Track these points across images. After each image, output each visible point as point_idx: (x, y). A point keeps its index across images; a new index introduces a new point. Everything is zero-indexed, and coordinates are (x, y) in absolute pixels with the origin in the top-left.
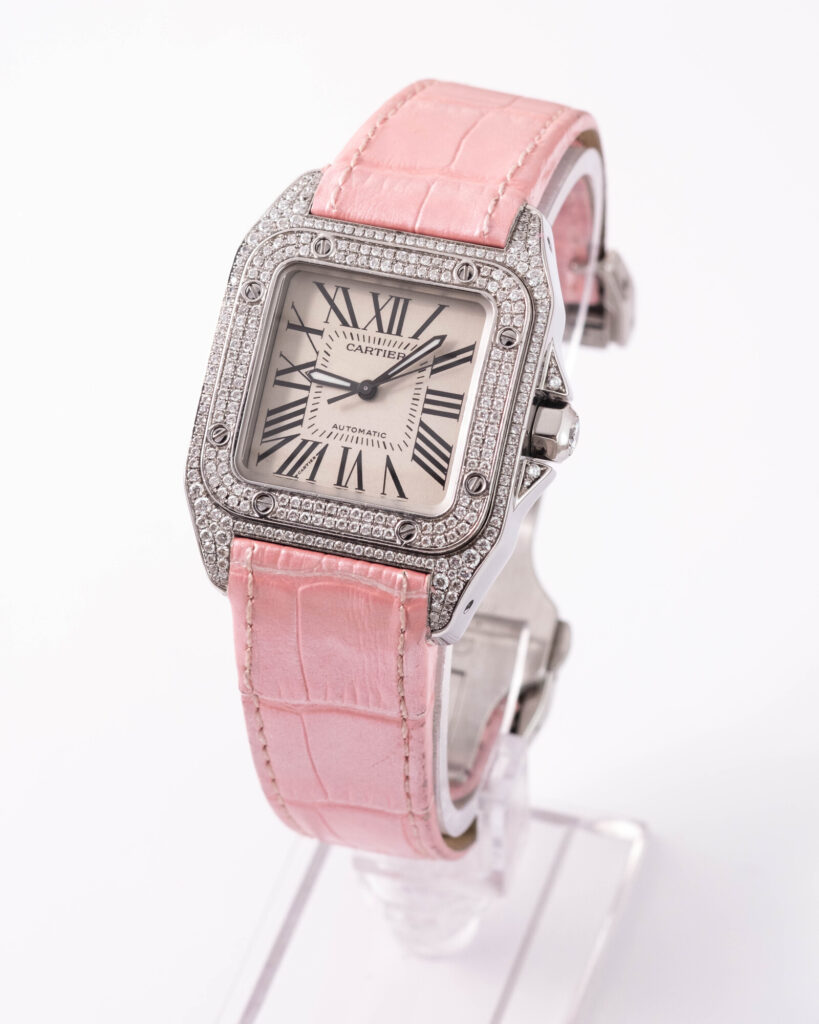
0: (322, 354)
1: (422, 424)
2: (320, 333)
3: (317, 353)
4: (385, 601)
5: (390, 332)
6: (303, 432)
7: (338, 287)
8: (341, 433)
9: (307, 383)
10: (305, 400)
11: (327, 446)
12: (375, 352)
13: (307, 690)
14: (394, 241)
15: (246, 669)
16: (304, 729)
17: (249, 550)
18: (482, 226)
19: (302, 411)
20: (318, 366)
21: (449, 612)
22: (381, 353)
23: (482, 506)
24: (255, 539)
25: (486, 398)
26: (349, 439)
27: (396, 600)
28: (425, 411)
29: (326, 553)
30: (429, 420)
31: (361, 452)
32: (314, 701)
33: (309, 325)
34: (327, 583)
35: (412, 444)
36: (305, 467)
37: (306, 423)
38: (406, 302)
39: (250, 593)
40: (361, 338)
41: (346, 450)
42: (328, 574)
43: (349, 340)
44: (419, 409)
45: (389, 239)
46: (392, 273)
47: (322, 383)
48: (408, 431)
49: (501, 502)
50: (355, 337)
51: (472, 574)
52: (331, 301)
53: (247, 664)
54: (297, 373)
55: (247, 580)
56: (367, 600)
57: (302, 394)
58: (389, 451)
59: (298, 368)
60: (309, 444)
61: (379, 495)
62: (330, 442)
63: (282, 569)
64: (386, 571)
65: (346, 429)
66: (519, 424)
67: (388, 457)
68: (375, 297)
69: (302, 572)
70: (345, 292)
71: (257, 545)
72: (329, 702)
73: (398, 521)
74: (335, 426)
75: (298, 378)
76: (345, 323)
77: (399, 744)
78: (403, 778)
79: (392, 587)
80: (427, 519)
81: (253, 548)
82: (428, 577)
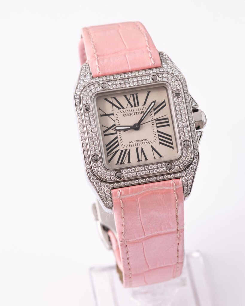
0: (116, 121)
1: (158, 132)
2: (112, 114)
3: (114, 121)
4: (169, 192)
5: (135, 106)
6: (120, 148)
7: (112, 98)
8: (133, 144)
9: (115, 132)
10: (117, 138)
11: (130, 149)
12: (133, 114)
13: (144, 233)
14: (125, 77)
15: (123, 233)
16: (143, 247)
17: (118, 192)
18: (151, 62)
19: (117, 141)
20: (116, 125)
21: (190, 188)
22: (136, 114)
23: (191, 150)
24: (118, 188)
25: (179, 115)
26: (137, 144)
27: (172, 191)
28: (158, 127)
29: (144, 184)
30: (160, 129)
31: (142, 147)
32: (147, 235)
33: (107, 113)
34: (147, 193)
35: (157, 139)
36: (125, 159)
37: (120, 145)
38: (136, 95)
39: (122, 206)
40: (127, 111)
41: (137, 149)
42: (147, 190)
43: (123, 113)
44: (155, 127)
45: (123, 76)
46: (130, 86)
47: (120, 130)
48: (155, 135)
49: (196, 147)
50: (125, 111)
51: (195, 173)
52: (112, 103)
53: (123, 231)
54: (110, 130)
55: (120, 202)
56: (163, 194)
57: (115, 136)
58: (151, 144)
59: (110, 128)
60: (124, 151)
61: (153, 159)
62: (130, 148)
63: (131, 194)
64: (166, 182)
65: (134, 142)
66: (192, 120)
67: (151, 146)
68: (125, 96)
69: (138, 193)
70: (115, 98)
71: (120, 189)
72: (153, 234)
73: (166, 164)
74: (130, 142)
75: (111, 131)
76: (119, 108)
77: (176, 240)
78: (177, 251)
79: (170, 187)
80: (175, 160)
81: (120, 191)
82: (181, 179)
